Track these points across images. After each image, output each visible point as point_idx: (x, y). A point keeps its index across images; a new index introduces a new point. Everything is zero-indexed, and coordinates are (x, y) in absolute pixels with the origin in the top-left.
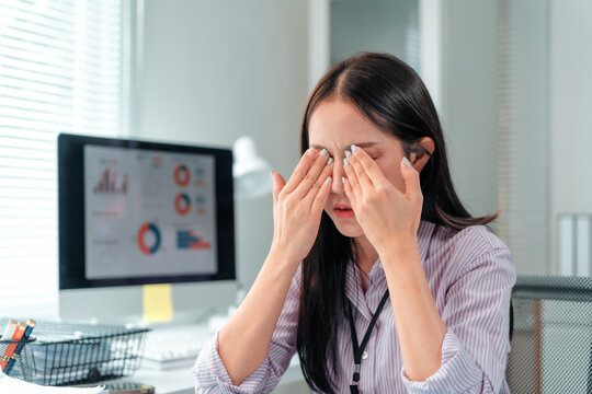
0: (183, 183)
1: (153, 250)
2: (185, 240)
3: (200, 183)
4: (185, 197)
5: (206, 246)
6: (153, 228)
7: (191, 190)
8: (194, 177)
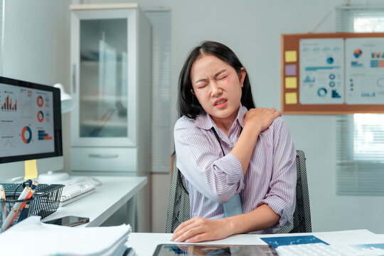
0: (40, 106)
1: (28, 141)
2: (42, 135)
3: (47, 106)
4: (41, 112)
5: (51, 138)
6: (28, 129)
7: (43, 109)
8: (45, 102)
